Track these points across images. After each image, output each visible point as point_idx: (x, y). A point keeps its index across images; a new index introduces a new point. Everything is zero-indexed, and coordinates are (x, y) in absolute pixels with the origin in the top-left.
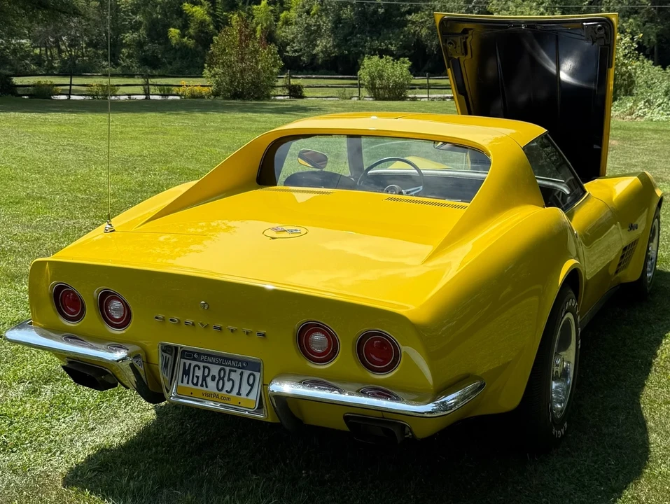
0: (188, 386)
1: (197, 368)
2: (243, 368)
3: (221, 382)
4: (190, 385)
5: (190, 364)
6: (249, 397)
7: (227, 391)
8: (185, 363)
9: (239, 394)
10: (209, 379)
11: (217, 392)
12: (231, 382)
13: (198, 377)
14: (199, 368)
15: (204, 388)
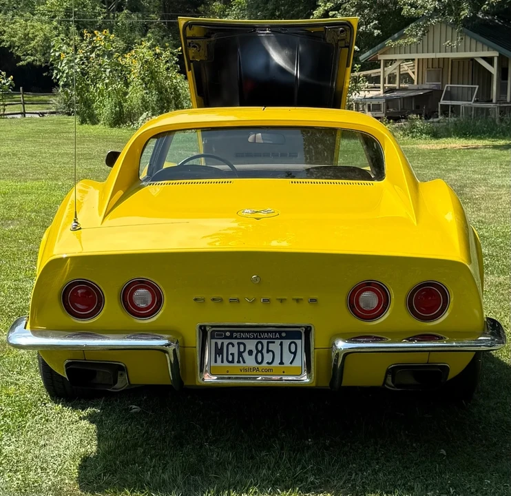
0: (223, 365)
1: (230, 346)
2: (281, 338)
3: (260, 355)
4: (226, 363)
5: (222, 343)
6: (293, 365)
7: (268, 363)
8: (216, 343)
9: (281, 363)
10: (246, 355)
11: (256, 365)
12: (271, 353)
13: (232, 354)
14: (233, 346)
15: (242, 364)
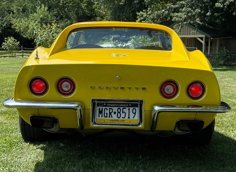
0: (102, 118)
1: (106, 110)
2: (129, 106)
3: (119, 114)
4: (103, 118)
5: (102, 109)
6: (134, 118)
7: (123, 118)
8: (99, 109)
9: (129, 118)
10: (113, 114)
11: (117, 119)
12: (124, 113)
13: (107, 114)
14: (107, 110)
15: (111, 118)
